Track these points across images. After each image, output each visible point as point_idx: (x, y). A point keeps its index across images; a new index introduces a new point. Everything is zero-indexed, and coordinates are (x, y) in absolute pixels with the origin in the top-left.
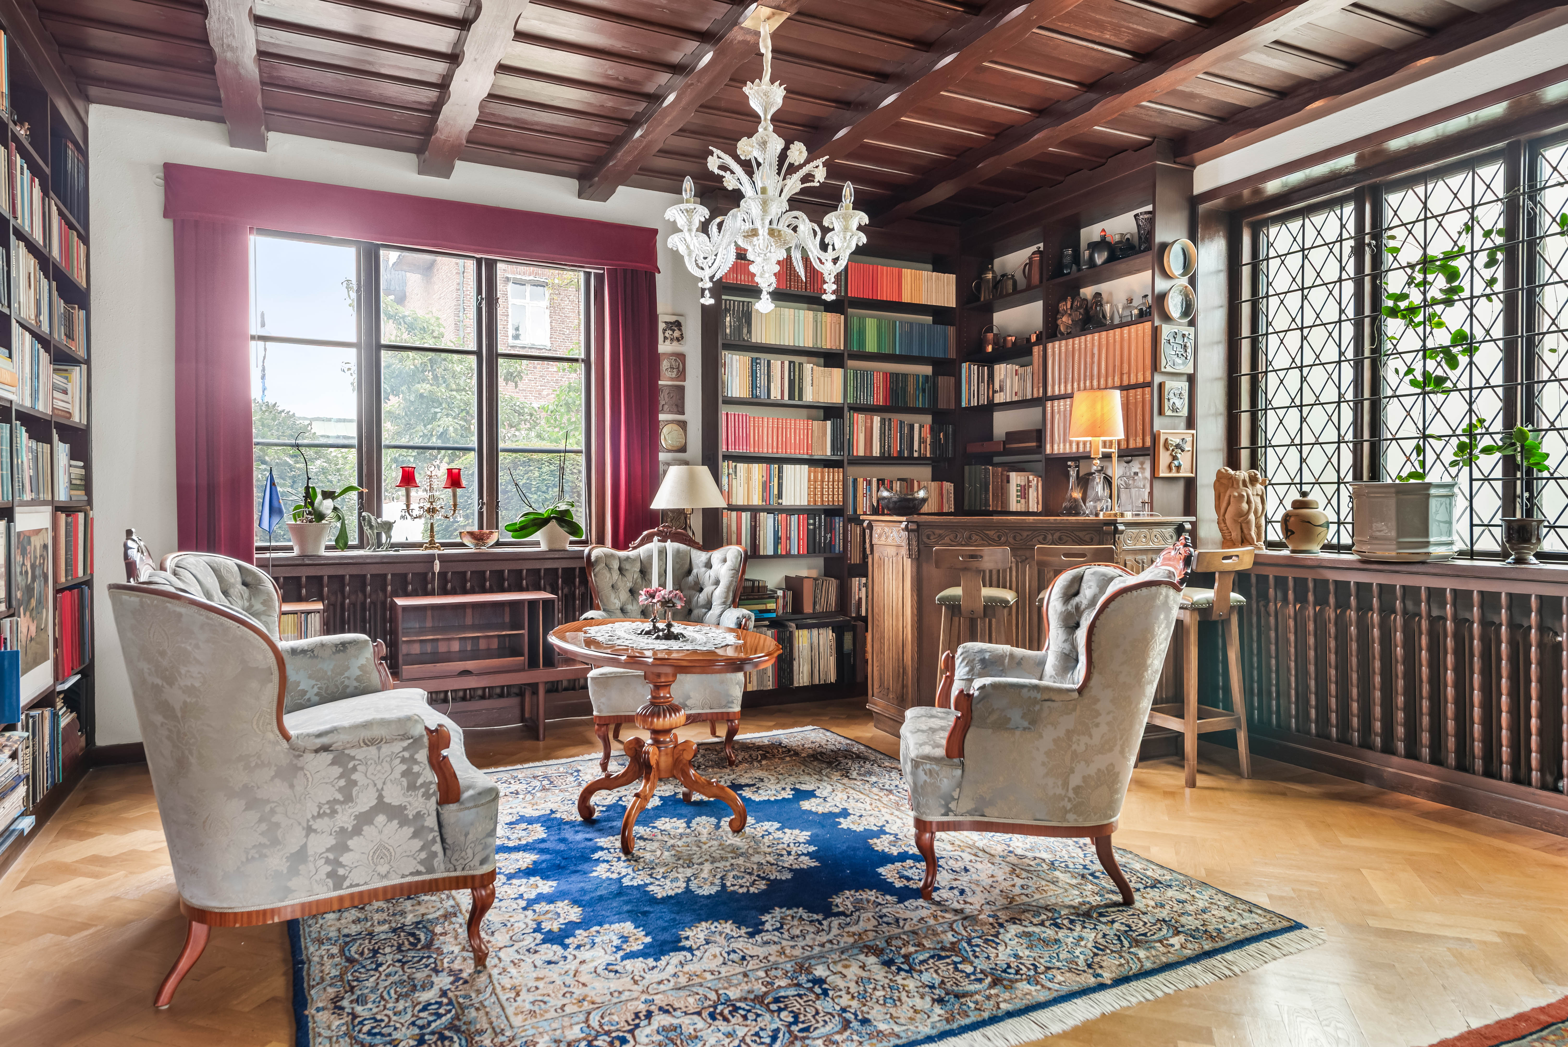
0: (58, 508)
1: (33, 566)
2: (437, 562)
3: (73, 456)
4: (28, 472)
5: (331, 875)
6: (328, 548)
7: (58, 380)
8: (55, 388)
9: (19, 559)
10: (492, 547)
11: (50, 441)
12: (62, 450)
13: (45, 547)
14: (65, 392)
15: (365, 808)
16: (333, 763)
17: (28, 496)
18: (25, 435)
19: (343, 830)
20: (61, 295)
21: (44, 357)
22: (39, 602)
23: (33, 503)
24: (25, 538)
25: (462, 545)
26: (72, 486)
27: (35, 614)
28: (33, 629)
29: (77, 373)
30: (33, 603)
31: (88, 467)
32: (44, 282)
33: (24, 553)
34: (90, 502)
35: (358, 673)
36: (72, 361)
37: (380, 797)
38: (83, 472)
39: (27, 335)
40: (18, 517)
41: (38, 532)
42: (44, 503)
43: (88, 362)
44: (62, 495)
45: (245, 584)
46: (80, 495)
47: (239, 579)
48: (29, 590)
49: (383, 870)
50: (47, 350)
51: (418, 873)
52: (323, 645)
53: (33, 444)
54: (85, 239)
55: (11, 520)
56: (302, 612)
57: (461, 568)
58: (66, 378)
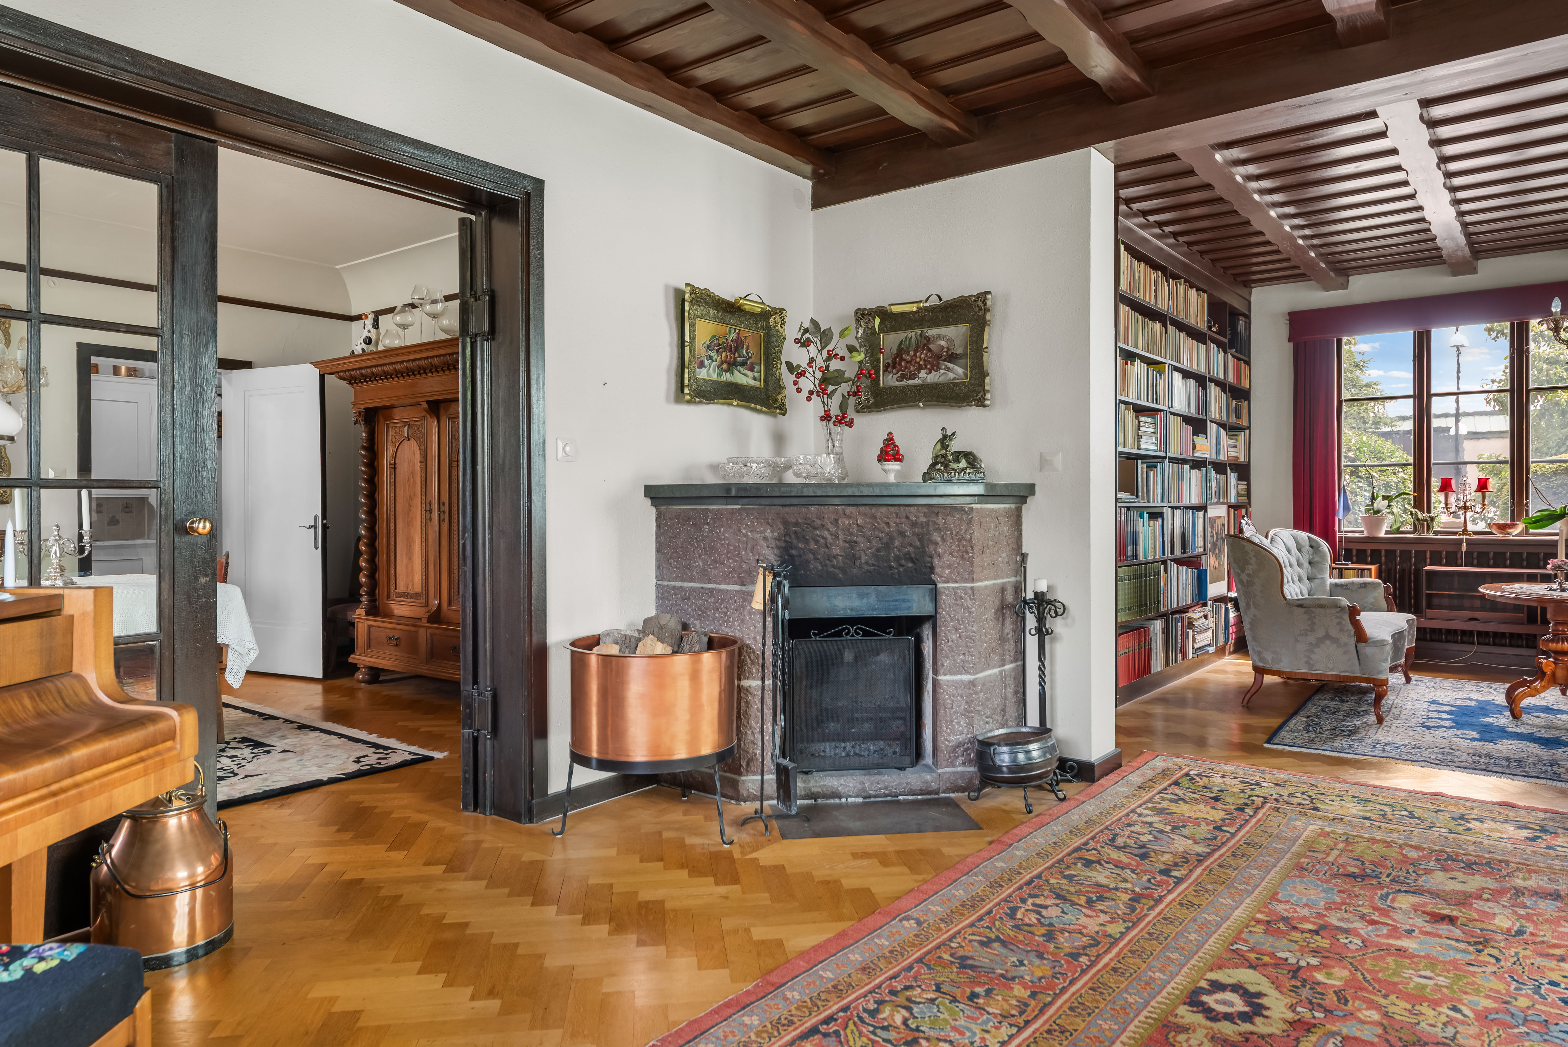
0: (1230, 506)
1: (1217, 534)
2: (1465, 544)
3: (1239, 479)
4: (1214, 490)
5: (1307, 662)
6: (1387, 532)
7: (1232, 442)
8: (1229, 446)
9: (1209, 529)
10: (1516, 535)
11: (1225, 473)
12: (1233, 477)
13: (1223, 525)
14: (1235, 447)
15: (1320, 636)
16: (1305, 613)
17: (1214, 501)
18: (1213, 472)
19: (1311, 644)
20: (1233, 399)
21: (1223, 432)
22: (1220, 551)
23: (1216, 504)
24: (1213, 521)
25: (1491, 534)
26: (1239, 495)
27: (1218, 556)
28: (1217, 564)
29: (1242, 436)
30: (1217, 551)
31: (1249, 485)
32: (1224, 396)
33: (1212, 527)
34: (1250, 503)
35: (1372, 600)
36: (1240, 429)
37: (1327, 632)
38: (1246, 487)
39: (1215, 425)
40: (1209, 510)
41: (1219, 517)
42: (1223, 504)
43: (1249, 428)
44: (1232, 500)
45: (1311, 546)
46: (1244, 499)
47: (1308, 543)
48: (1215, 545)
49: (1331, 666)
50: (1225, 429)
51: (1347, 672)
52: (1353, 583)
53: (1217, 476)
54: (1248, 363)
55: (1206, 511)
56: (1359, 569)
57: (1485, 549)
58: (1236, 440)
